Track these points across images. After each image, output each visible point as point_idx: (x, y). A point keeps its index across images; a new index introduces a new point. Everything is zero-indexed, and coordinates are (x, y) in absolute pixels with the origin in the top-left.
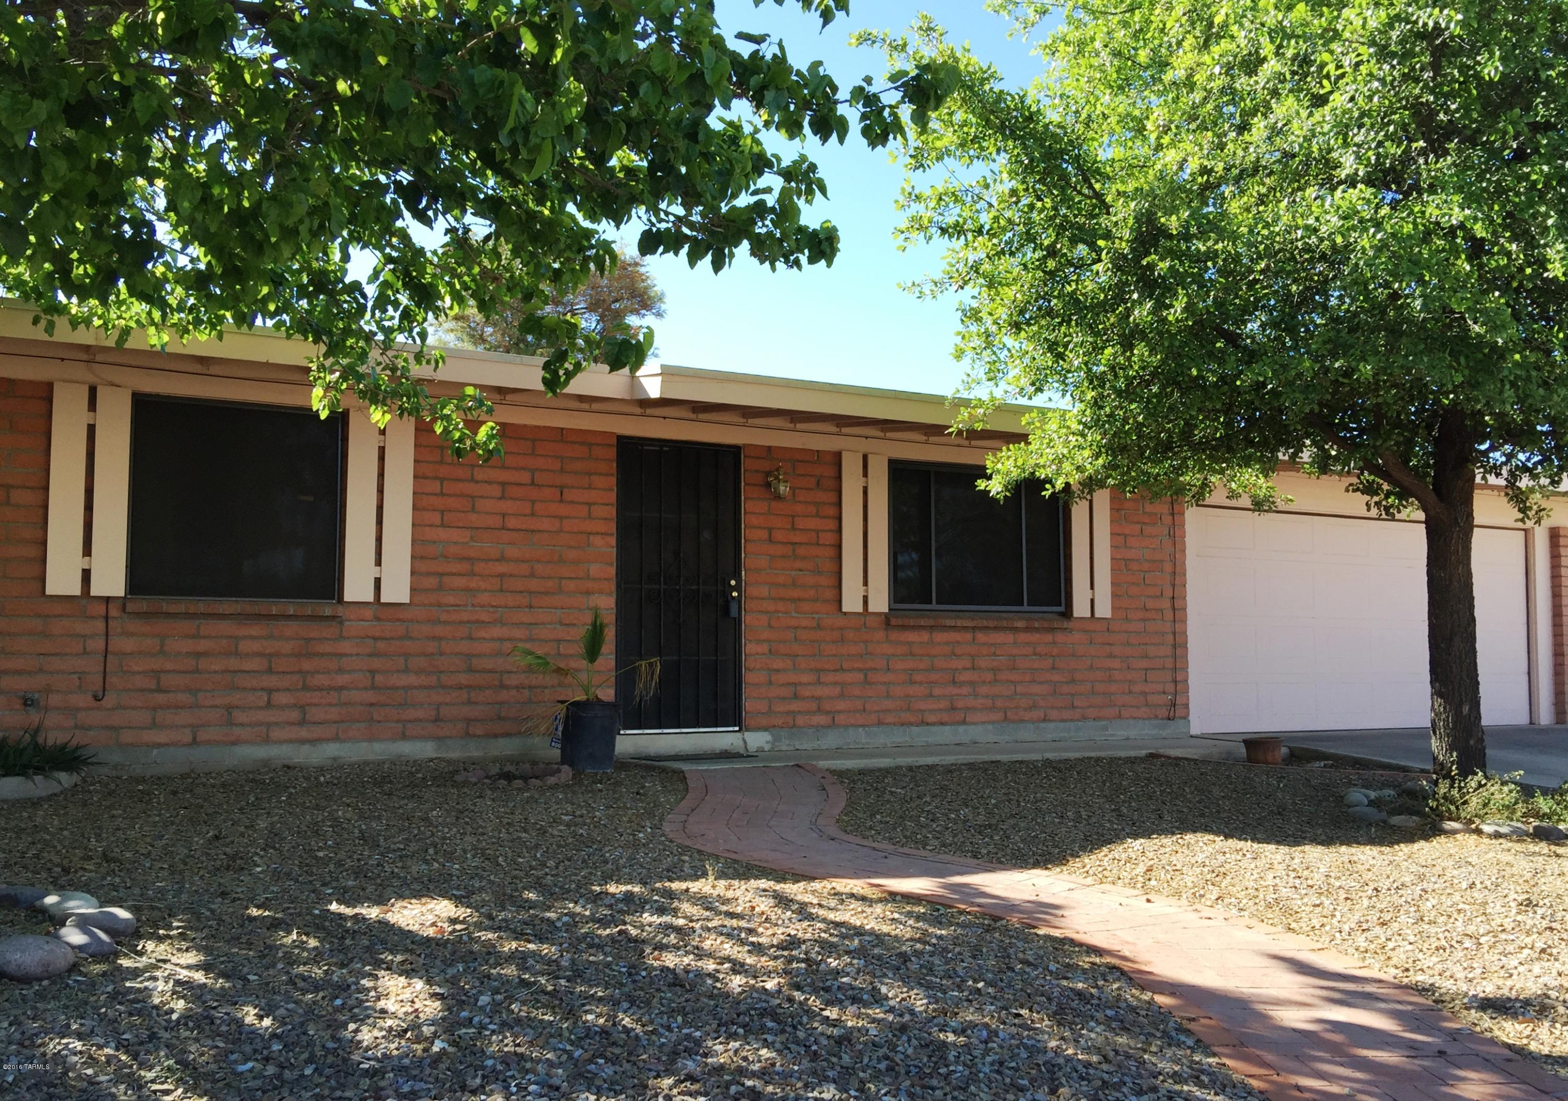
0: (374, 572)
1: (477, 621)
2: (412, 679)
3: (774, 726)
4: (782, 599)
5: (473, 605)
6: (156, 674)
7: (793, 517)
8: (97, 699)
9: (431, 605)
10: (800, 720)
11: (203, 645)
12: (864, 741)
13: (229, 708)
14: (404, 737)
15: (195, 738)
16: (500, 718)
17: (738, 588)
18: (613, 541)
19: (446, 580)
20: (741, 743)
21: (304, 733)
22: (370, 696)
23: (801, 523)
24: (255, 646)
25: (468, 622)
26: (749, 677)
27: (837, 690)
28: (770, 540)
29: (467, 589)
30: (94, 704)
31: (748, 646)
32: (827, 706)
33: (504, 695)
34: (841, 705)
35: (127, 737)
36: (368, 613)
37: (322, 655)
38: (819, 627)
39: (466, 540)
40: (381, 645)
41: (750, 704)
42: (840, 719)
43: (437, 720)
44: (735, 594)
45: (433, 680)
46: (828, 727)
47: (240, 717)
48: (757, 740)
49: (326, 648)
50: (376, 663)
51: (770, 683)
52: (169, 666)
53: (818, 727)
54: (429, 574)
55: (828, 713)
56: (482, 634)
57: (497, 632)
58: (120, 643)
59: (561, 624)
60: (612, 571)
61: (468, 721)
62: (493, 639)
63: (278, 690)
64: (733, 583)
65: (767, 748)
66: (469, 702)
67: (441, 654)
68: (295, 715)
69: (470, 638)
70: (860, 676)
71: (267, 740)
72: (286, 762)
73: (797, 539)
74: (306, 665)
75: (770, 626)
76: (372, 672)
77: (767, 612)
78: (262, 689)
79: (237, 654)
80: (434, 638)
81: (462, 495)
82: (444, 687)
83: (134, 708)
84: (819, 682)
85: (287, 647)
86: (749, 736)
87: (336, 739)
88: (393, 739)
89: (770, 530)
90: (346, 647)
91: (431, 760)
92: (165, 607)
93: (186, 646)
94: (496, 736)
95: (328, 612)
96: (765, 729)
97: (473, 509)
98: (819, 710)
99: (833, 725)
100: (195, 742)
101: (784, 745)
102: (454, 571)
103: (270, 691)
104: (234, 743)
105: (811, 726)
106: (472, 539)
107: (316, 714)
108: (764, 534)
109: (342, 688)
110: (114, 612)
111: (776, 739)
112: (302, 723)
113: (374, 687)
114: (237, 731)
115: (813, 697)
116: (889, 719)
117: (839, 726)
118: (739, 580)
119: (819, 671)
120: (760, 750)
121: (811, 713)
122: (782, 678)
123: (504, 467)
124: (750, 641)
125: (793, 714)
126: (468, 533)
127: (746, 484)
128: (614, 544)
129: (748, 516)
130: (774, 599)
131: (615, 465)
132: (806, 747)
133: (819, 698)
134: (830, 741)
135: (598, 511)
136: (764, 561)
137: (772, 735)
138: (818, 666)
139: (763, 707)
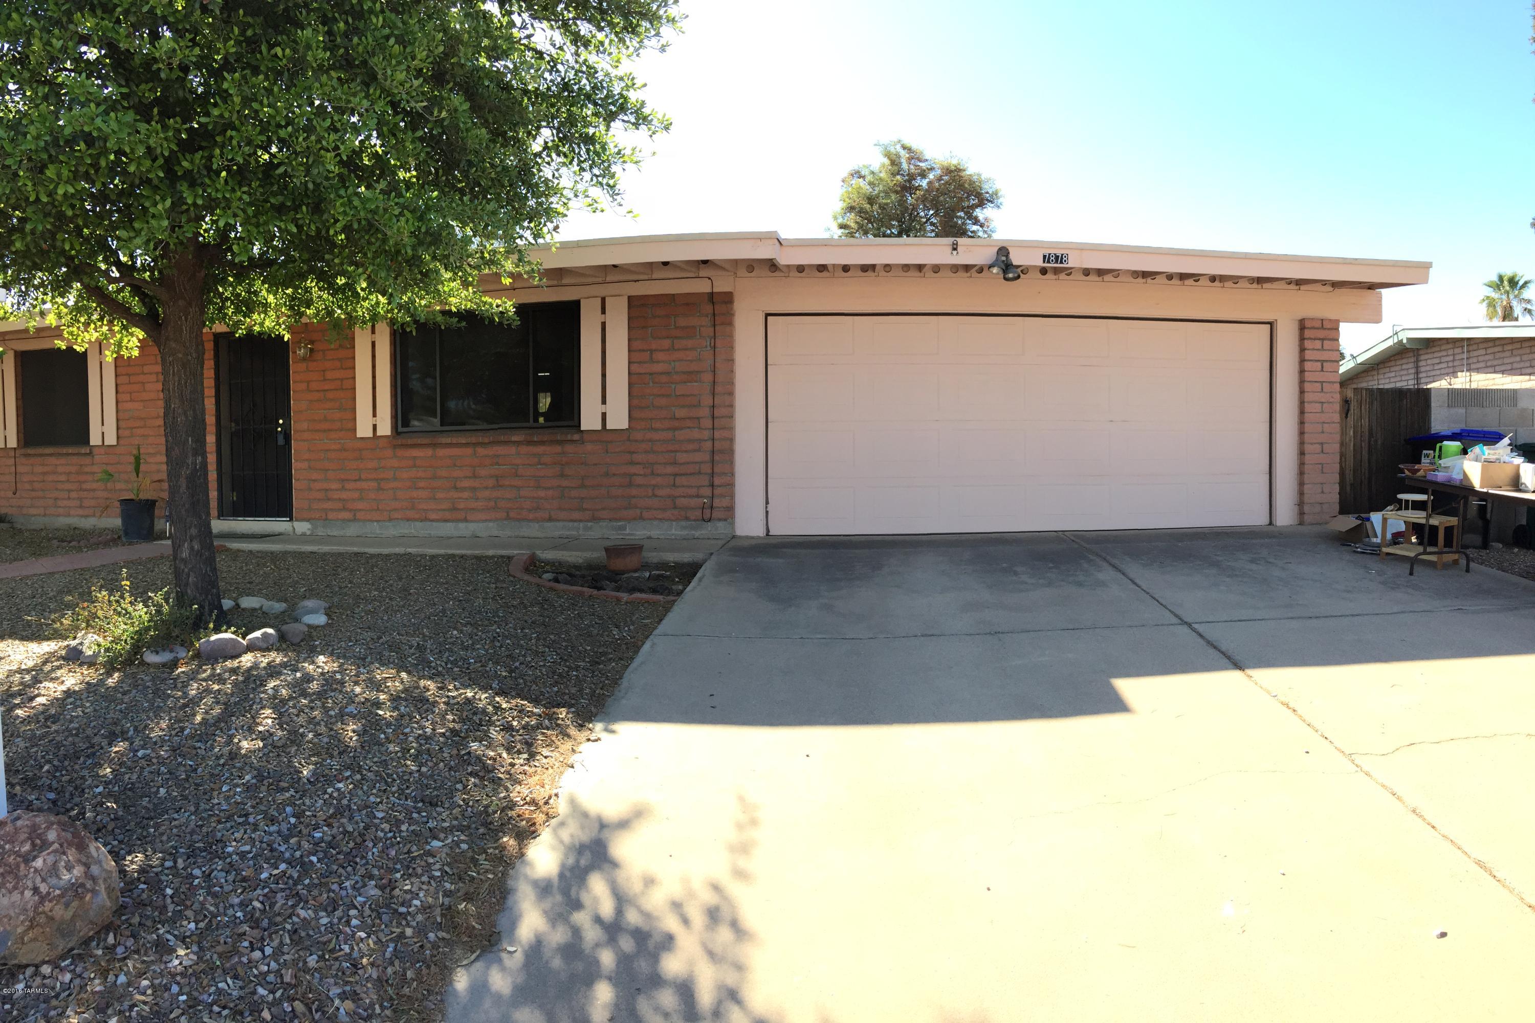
0: (101, 428)
1: (149, 453)
2: (122, 486)
3: (313, 519)
4: (317, 431)
5: (146, 444)
6: (31, 482)
7: (324, 371)
8: (15, 494)
9: (128, 445)
10: (331, 515)
11: (46, 469)
12: (378, 532)
13: (56, 499)
15: (45, 513)
17: (283, 425)
18: (213, 400)
19: (134, 431)
20: (291, 529)
23: (329, 375)
24: (63, 469)
26: (296, 485)
27: (356, 495)
28: (310, 390)
29: (143, 435)
30: (14, 496)
31: (296, 464)
32: (350, 506)
34: (360, 505)
35: (25, 511)
36: (102, 451)
38: (342, 450)
41: (297, 503)
42: (359, 515)
46: (349, 520)
47: (59, 503)
48: (302, 527)
49: (88, 469)
51: (309, 489)
52: (35, 479)
53: (344, 520)
54: (127, 428)
55: (351, 510)
56: (151, 460)
58: (20, 469)
63: (72, 491)
64: (281, 421)
65: (308, 533)
70: (374, 484)
71: (69, 515)
72: (76, 526)
73: (326, 387)
74: (81, 478)
75: (311, 450)
77: (307, 440)
78: (66, 490)
79: (57, 473)
80: (130, 463)
84: (344, 489)
85: (74, 469)
86: (296, 524)
88: (116, 517)
89: (309, 383)
90: (95, 469)
92: (29, 452)
93: (40, 470)
95: (84, 453)
96: (308, 520)
98: (344, 509)
99: (355, 520)
101: (321, 532)
102: (137, 425)
103: (69, 491)
104: (58, 516)
105: (338, 519)
107: (86, 503)
108: (305, 386)
109: (95, 490)
110: (17, 455)
111: (315, 527)
114: (59, 510)
115: (340, 499)
116: (396, 515)
117: (359, 520)
118: (287, 417)
119: (343, 480)
120: (304, 534)
121: (340, 510)
122: (318, 486)
123: (157, 363)
124: (297, 461)
125: (325, 511)
126: (142, 404)
127: (293, 352)
128: (214, 402)
129: (294, 375)
130: (312, 431)
131: (213, 352)
132: (335, 534)
133: (344, 500)
134: (352, 530)
135: (205, 383)
136: (304, 405)
137: (312, 525)
138: (343, 477)
139: (305, 505)
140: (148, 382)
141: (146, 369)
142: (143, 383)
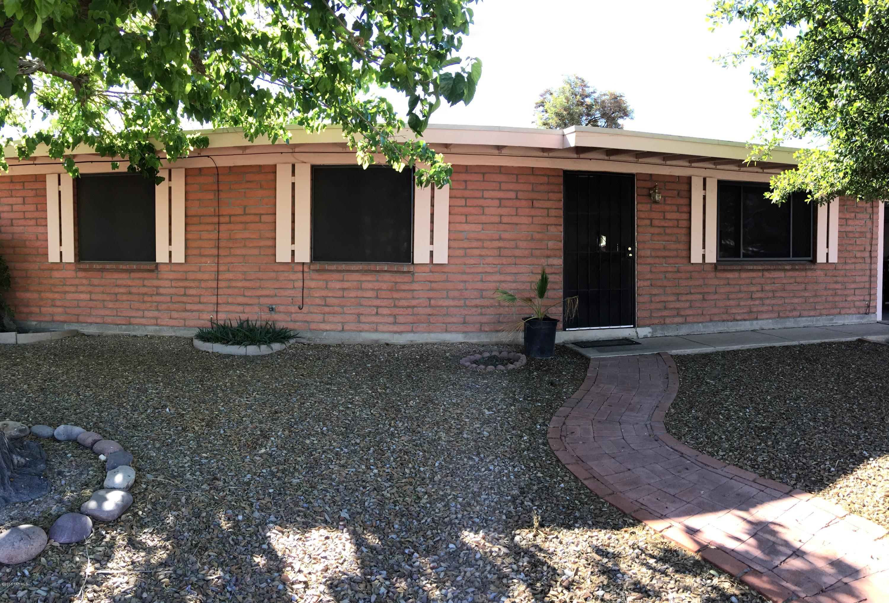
0: (430, 248)
1: (486, 272)
2: (451, 303)
3: (653, 324)
4: (657, 257)
5: (483, 264)
6: (325, 298)
7: (664, 212)
8: (300, 309)
9: (460, 264)
10: (668, 321)
11: (346, 285)
12: (702, 330)
13: (359, 315)
14: (447, 331)
15: (343, 328)
16: (499, 322)
17: (633, 252)
18: (562, 229)
19: (468, 251)
20: (635, 334)
21: (395, 328)
22: (429, 311)
23: (669, 216)
24: (370, 285)
25: (481, 273)
26: (638, 299)
27: (688, 304)
28: (651, 225)
29: (481, 256)
30: (299, 311)
31: (639, 283)
32: (682, 313)
33: (501, 310)
34: (690, 312)
35: (313, 326)
36: (427, 269)
37: (404, 290)
38: (678, 271)
39: (479, 230)
40: (434, 285)
41: (639, 313)
42: (689, 319)
43: (464, 323)
44: (631, 255)
45: (462, 303)
46: (683, 324)
47: (363, 319)
48: (644, 332)
49: (406, 287)
50: (431, 294)
51: (651, 301)
52: (330, 294)
53: (677, 324)
54: (459, 248)
55: (682, 316)
56: (488, 278)
57: (497, 277)
58: (308, 283)
59: (532, 273)
60: (561, 245)
61: (481, 324)
62: (494, 281)
63: (381, 307)
64: (630, 249)
65: (649, 335)
66: (481, 314)
67: (466, 289)
68: (391, 319)
69: (482, 281)
70: (700, 296)
71: (376, 331)
72: (387, 342)
73: (666, 225)
74: (396, 295)
75: (651, 271)
76: (430, 299)
77: (649, 264)
78: (374, 306)
79: (362, 289)
80: (462, 281)
81: (477, 206)
82: (467, 306)
83: (316, 313)
84: (678, 300)
85: (384, 286)
86: (639, 330)
87: (412, 331)
88: (442, 332)
89: (651, 220)
90: (416, 286)
91: (461, 343)
92: (327, 267)
93: (338, 285)
94: (497, 331)
95: (405, 269)
96: (649, 326)
97: (483, 214)
98: (678, 315)
99: (685, 323)
100: (343, 330)
101: (659, 334)
102: (474, 246)
103: (377, 307)
104: (361, 331)
105: (673, 323)
106: (483, 229)
107: (401, 319)
108: (648, 222)
109: (414, 307)
110: (306, 269)
111: (655, 330)
112: (395, 323)
113: (430, 306)
114: (363, 326)
115: (675, 308)
116: (716, 318)
117: (689, 323)
118: (633, 247)
119: (678, 294)
120: (645, 337)
121: (674, 316)
122: (657, 299)
123: (500, 190)
124: (640, 280)
125: (664, 317)
126: (480, 226)
127: (638, 195)
128: (562, 230)
129: (639, 213)
130: (653, 257)
131: (562, 186)
132: (670, 334)
133: (678, 309)
134: (684, 331)
135: (553, 212)
136: (648, 237)
137: (652, 329)
138: (678, 292)
139: (647, 314)
140: (488, 207)
141: (487, 194)
142: (483, 207)
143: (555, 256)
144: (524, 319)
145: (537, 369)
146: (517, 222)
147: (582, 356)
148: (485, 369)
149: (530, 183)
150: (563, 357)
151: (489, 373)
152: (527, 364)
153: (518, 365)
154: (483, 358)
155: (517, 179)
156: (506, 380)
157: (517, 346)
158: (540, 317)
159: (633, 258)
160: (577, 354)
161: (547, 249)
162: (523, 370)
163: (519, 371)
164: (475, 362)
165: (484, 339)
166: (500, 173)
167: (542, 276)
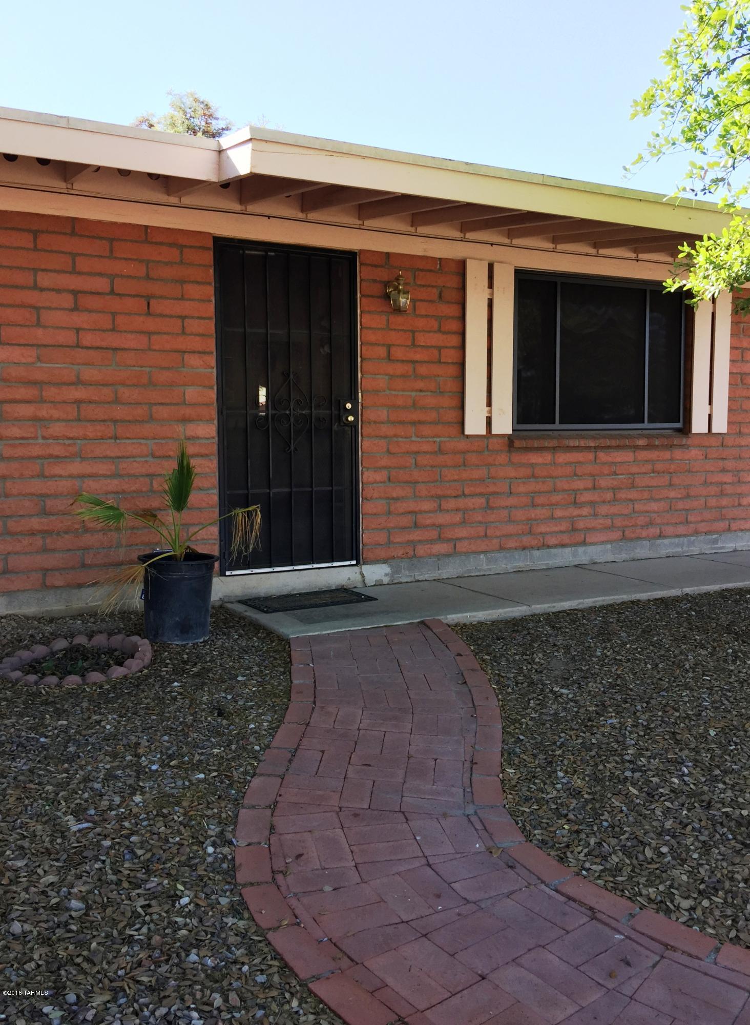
1: (51, 456)
3: (393, 558)
4: (402, 423)
5: (44, 438)
7: (413, 332)
10: (421, 550)
12: (485, 567)
16: (84, 565)
17: (353, 411)
18: (212, 360)
20: (359, 577)
23: (421, 339)
25: (38, 457)
26: (366, 507)
27: (458, 518)
28: (389, 357)
29: (36, 419)
31: (366, 474)
32: (449, 534)
33: (88, 539)
34: (462, 532)
38: (441, 451)
39: (30, 360)
41: (367, 536)
42: (461, 546)
43: (5, 572)
44: (351, 418)
46: (448, 555)
48: (375, 573)
51: (390, 512)
53: (439, 556)
55: (449, 540)
56: (57, 470)
57: (76, 467)
59: (154, 456)
60: (213, 394)
61: (45, 571)
62: (71, 476)
64: (349, 406)
65: (386, 580)
66: (45, 550)
67: (7, 495)
69: (42, 475)
70: (482, 501)
73: (418, 357)
75: (389, 451)
77: (386, 437)
81: (22, 306)
82: (12, 533)
84: (440, 509)
86: (367, 570)
89: (389, 347)
94: (80, 586)
96: (385, 561)
97: (38, 324)
98: (440, 539)
99: (454, 554)
101: (404, 577)
102: (18, 397)
105: (430, 555)
106: (39, 359)
108: (382, 351)
111: (396, 571)
115: (434, 525)
117: (461, 554)
118: (355, 402)
119: (439, 497)
120: (379, 584)
121: (431, 542)
122: (402, 507)
123: (75, 272)
124: (368, 469)
125: (413, 543)
126: (33, 352)
127: (362, 296)
128: (214, 363)
129: (365, 331)
130: (393, 422)
131: (212, 271)
132: (426, 577)
133: (440, 526)
134: (451, 570)
135: (194, 326)
136: (382, 381)
137: (391, 567)
138: (439, 492)
139: (382, 537)
140: (50, 308)
141: (45, 280)
142: (37, 309)
143: (200, 419)
144: (144, 559)
145: (179, 672)
146: (114, 345)
147: (270, 633)
148: (59, 685)
149: (141, 261)
150: (228, 635)
151: (71, 693)
152: (153, 662)
153: (134, 665)
154: (53, 654)
155: (111, 251)
156: (114, 711)
157: (125, 615)
158: (178, 553)
159: (354, 425)
160: (257, 627)
161: (184, 403)
162: (147, 677)
163: (138, 682)
164: (33, 667)
165: (54, 604)
166: (73, 233)
167: (181, 464)
